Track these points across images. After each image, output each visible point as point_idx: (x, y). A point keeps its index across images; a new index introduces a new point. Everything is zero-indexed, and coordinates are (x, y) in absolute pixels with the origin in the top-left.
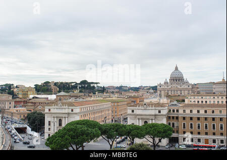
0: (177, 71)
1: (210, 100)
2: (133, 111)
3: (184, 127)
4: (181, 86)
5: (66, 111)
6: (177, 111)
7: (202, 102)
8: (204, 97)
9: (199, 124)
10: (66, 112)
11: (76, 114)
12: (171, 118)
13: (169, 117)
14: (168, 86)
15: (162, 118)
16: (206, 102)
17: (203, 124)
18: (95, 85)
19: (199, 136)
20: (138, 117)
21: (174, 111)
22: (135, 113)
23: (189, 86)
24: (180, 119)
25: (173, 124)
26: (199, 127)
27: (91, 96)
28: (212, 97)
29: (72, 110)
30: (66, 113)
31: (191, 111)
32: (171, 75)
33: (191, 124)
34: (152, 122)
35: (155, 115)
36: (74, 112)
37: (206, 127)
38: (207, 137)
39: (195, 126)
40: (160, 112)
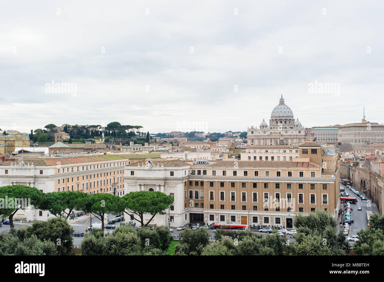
0: (283, 107)
1: (279, 155)
2: (132, 173)
3: (212, 198)
4: (286, 132)
5: (32, 173)
6: (205, 172)
7: (267, 158)
8: (269, 151)
9: (233, 194)
10: (32, 175)
11: (47, 177)
12: (194, 184)
13: (191, 183)
14: (265, 132)
15: (176, 184)
16: (273, 158)
17: (238, 193)
18: (135, 130)
19: (233, 212)
20: (139, 182)
21: (199, 172)
22: (135, 175)
23: (300, 132)
24: (206, 186)
25: (197, 193)
26: (233, 198)
27: (119, 149)
28: (282, 151)
29: (41, 172)
30: (31, 177)
31: (224, 173)
32: (273, 112)
33: (222, 193)
34: (160, 189)
35: (166, 179)
36: (45, 174)
37: (244, 197)
38: (245, 213)
39: (228, 196)
40: (172, 174)
